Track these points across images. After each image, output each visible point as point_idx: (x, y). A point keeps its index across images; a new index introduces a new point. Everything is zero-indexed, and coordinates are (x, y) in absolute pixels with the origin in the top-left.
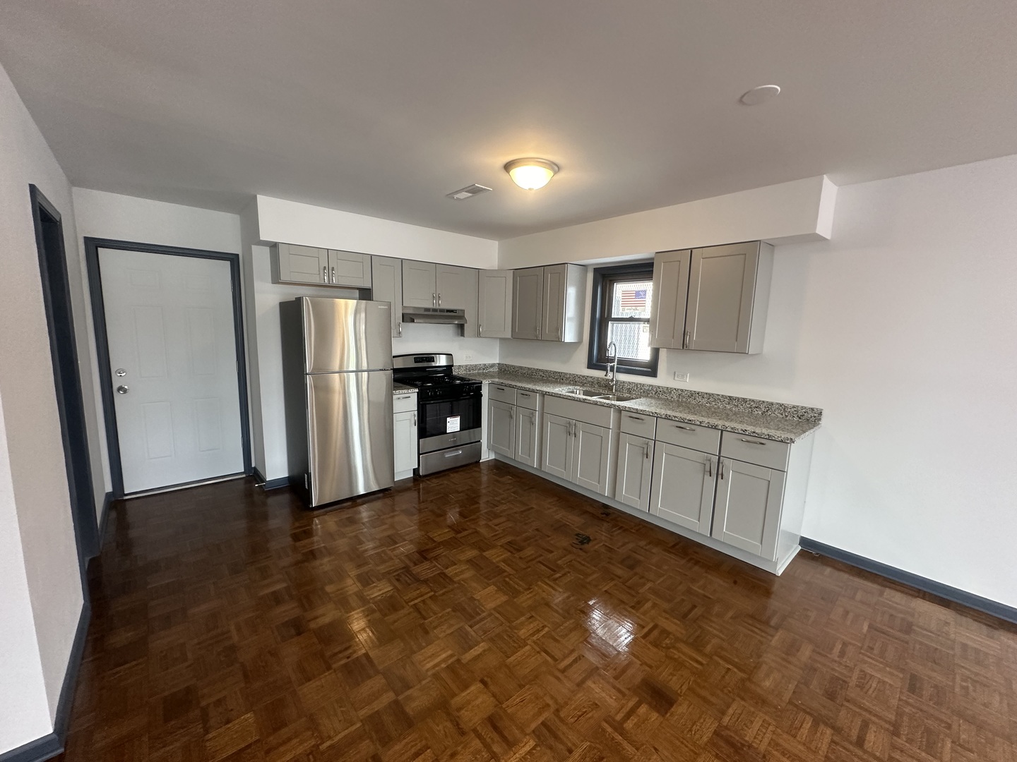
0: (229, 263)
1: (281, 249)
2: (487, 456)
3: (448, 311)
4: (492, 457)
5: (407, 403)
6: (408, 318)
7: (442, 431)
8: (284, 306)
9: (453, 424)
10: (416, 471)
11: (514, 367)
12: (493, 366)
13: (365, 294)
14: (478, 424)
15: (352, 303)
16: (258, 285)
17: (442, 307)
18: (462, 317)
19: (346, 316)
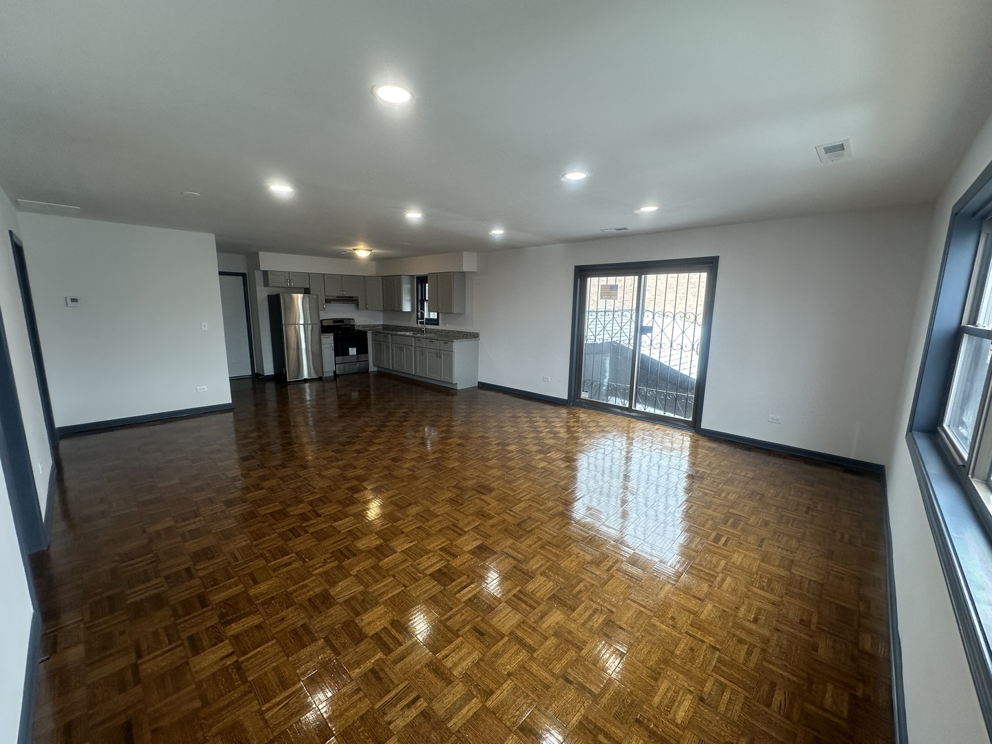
0: (241, 277)
1: (269, 273)
2: (372, 368)
3: (349, 297)
4: (376, 369)
5: (328, 341)
6: (328, 301)
7: (347, 353)
8: (269, 297)
9: (353, 351)
10: (335, 372)
11: (389, 325)
12: (379, 325)
13: (306, 291)
14: (366, 352)
15: (300, 296)
16: (258, 288)
17: (346, 295)
18: (357, 300)
19: (297, 301)
